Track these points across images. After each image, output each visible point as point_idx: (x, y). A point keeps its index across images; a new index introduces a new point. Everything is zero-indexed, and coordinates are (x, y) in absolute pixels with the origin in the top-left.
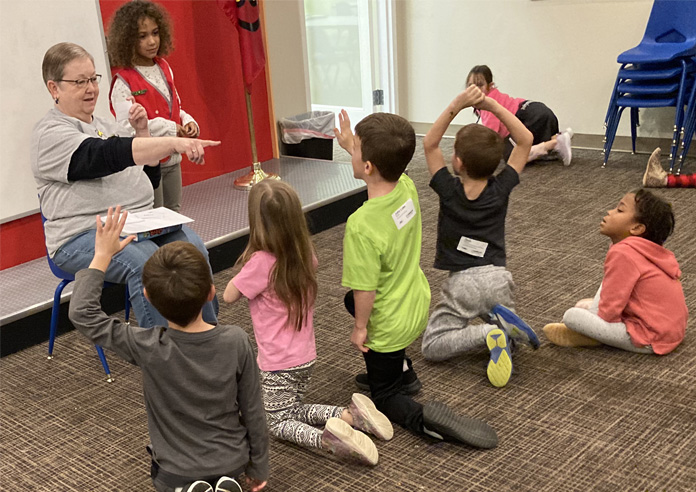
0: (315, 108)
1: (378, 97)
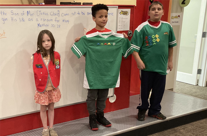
1: (199, 71)
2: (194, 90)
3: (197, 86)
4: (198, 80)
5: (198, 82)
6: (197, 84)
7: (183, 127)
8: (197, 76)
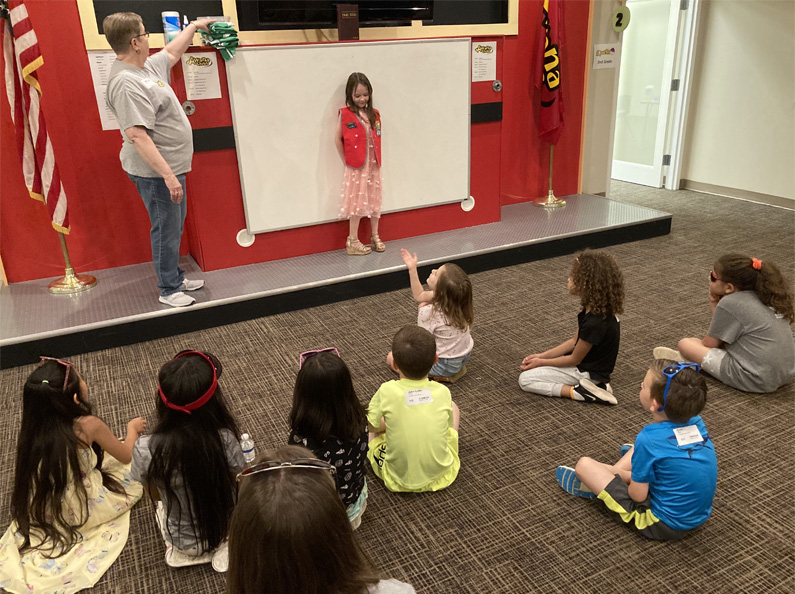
1: (667, 160)
2: (651, 197)
3: (663, 190)
4: (665, 178)
5: (664, 182)
6: (664, 187)
8: (662, 169)
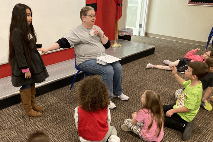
0: (127, 27)
1: (141, 26)
2: (138, 39)
3: (139, 36)
4: (140, 32)
5: (140, 34)
6: (139, 35)
7: (132, 62)
8: (139, 29)
